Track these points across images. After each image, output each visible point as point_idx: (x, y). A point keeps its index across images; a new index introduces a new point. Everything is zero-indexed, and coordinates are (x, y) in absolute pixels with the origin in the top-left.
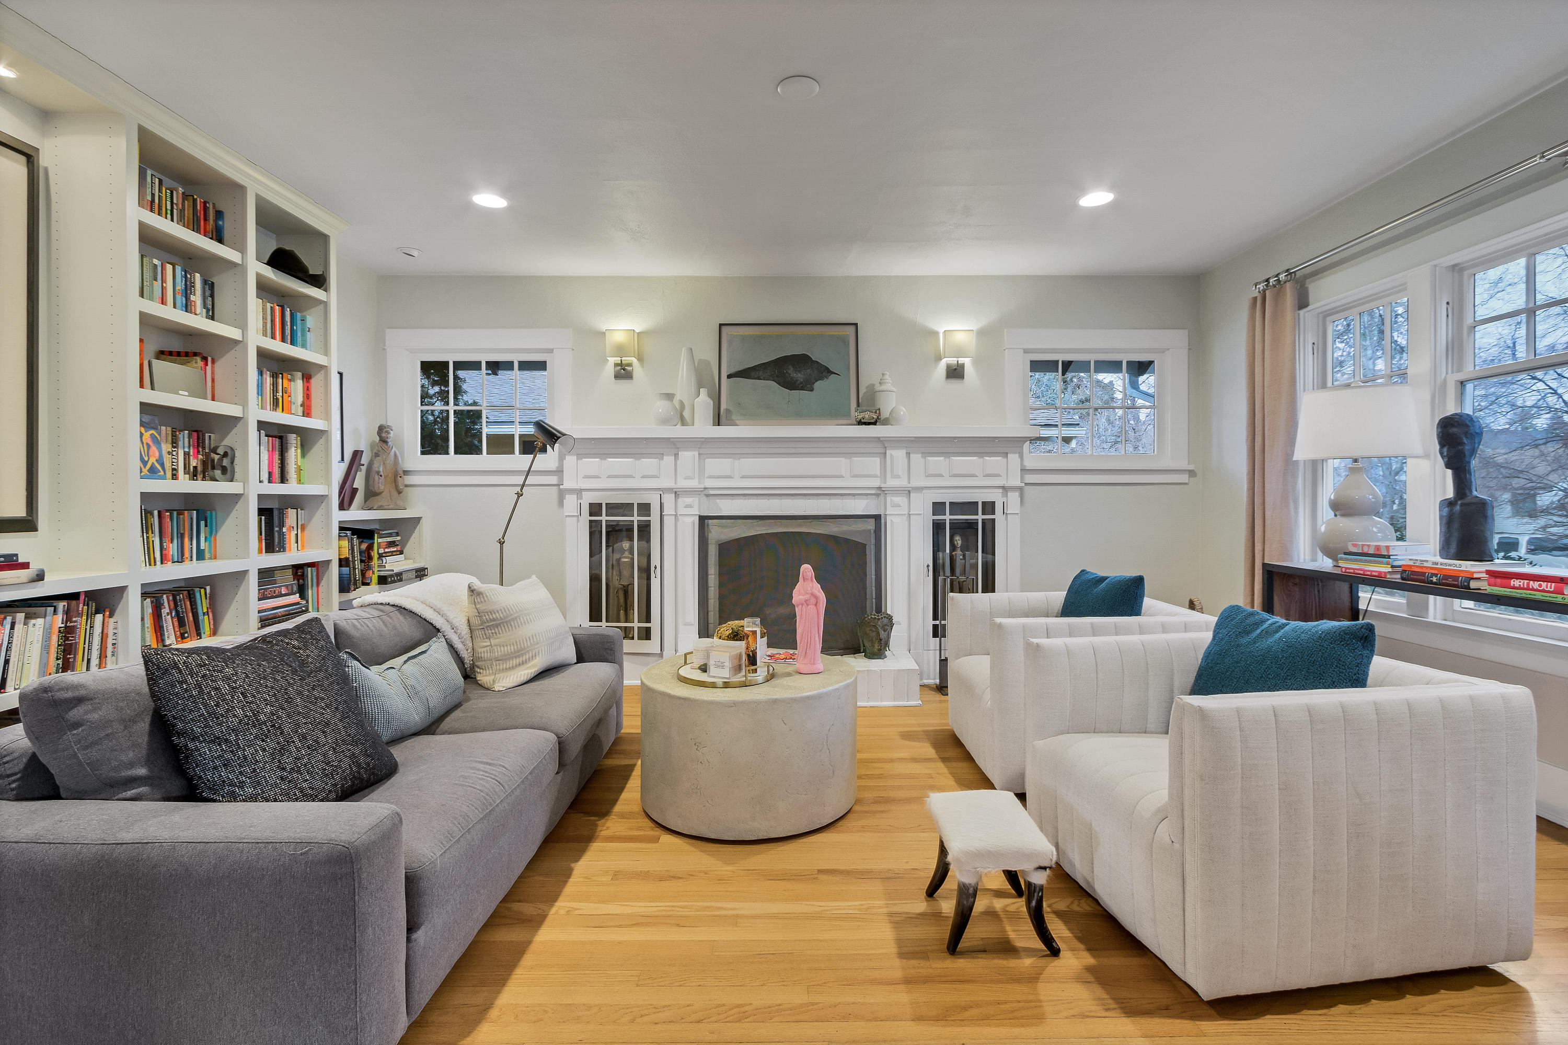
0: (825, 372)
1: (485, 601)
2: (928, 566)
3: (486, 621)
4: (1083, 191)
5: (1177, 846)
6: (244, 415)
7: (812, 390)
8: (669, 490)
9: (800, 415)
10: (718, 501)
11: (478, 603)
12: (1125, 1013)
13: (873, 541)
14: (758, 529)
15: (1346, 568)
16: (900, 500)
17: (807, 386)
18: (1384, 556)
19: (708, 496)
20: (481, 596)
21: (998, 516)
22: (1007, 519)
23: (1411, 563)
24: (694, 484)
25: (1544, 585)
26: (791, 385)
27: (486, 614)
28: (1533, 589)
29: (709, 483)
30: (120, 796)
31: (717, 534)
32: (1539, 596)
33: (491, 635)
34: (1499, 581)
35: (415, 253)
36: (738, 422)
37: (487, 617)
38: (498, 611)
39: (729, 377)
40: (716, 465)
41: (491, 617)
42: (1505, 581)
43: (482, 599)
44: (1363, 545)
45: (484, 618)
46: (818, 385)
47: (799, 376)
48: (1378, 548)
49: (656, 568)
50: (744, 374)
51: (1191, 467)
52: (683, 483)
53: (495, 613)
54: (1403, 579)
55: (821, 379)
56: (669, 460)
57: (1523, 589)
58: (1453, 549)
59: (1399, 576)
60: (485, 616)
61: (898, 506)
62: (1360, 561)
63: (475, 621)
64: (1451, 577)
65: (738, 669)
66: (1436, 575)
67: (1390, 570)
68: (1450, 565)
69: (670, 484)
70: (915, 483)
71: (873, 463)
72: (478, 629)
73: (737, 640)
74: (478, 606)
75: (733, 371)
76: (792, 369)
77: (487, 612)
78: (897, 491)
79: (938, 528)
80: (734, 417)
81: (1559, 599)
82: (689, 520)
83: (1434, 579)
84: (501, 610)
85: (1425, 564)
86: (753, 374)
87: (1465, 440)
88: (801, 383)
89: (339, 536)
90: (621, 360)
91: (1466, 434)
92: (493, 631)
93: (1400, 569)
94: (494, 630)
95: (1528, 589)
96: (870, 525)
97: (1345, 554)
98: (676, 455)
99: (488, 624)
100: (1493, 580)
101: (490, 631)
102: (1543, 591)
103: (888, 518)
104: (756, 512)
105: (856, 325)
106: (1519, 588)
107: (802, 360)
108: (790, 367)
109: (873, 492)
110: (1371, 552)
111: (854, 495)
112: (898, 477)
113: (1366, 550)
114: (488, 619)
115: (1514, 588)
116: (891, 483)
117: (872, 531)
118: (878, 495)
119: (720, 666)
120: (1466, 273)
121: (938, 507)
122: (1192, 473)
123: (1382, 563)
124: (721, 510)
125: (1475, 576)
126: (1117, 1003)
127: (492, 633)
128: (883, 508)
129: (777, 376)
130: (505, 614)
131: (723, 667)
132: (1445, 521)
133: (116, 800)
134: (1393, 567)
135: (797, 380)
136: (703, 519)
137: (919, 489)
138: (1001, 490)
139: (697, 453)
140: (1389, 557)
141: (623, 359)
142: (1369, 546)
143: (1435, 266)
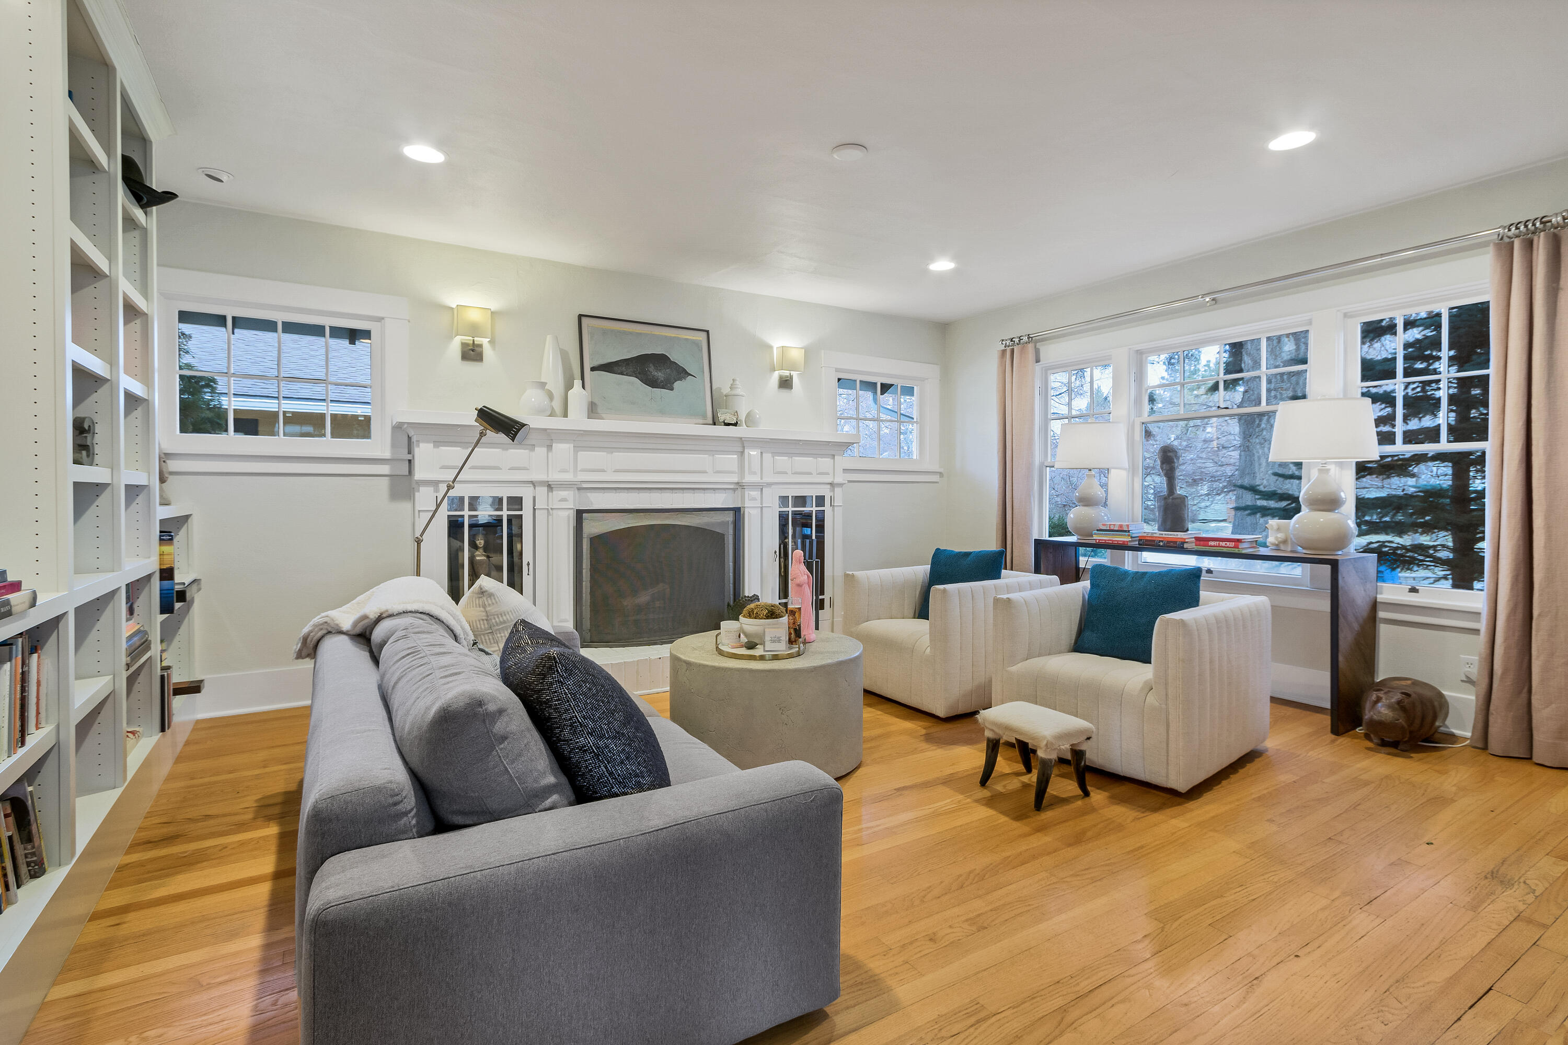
0: (682, 373)
1: (497, 603)
2: (775, 552)
3: (495, 624)
4: (932, 259)
5: (1164, 706)
6: (111, 377)
7: (672, 389)
8: (542, 483)
9: (663, 412)
10: (589, 494)
11: (489, 605)
12: (1153, 811)
13: (731, 531)
14: (630, 522)
15: (1099, 540)
16: (755, 494)
17: (667, 385)
18: (1125, 531)
19: (579, 489)
20: (492, 597)
21: (827, 508)
22: (833, 510)
23: (1145, 535)
24: (568, 477)
25: (1228, 543)
26: (653, 383)
27: (496, 617)
28: (1222, 547)
29: (582, 477)
30: (541, 807)
31: (593, 527)
32: (1225, 550)
33: (500, 638)
34: (1202, 543)
35: (224, 178)
36: (604, 416)
37: (497, 619)
38: (508, 613)
39: (593, 369)
40: (588, 458)
41: (501, 620)
42: (1206, 543)
43: (494, 601)
44: (1110, 525)
45: (493, 621)
46: (677, 385)
47: (660, 375)
48: (1121, 526)
49: (528, 564)
50: (608, 367)
51: (941, 470)
52: (555, 476)
53: (505, 615)
54: (1139, 544)
55: (680, 379)
56: (541, 451)
57: (1217, 546)
58: (1169, 524)
59: (1137, 543)
60: (495, 618)
61: (754, 499)
62: (1109, 534)
63: (483, 626)
64: (1172, 542)
65: (791, 642)
66: (1162, 541)
67: (1130, 539)
68: (1171, 535)
69: (542, 477)
70: (767, 479)
71: (730, 460)
72: (484, 635)
73: (774, 618)
74: (488, 609)
75: (596, 363)
76: (653, 367)
77: (497, 615)
78: (754, 486)
79: (783, 518)
80: (599, 410)
81: (1236, 551)
82: (565, 513)
83: (1161, 544)
84: (511, 611)
85: (1155, 535)
86: (616, 368)
87: (1175, 461)
88: (662, 382)
89: (160, 540)
90: (474, 340)
91: (1176, 456)
92: (502, 635)
93: (1138, 538)
94: (504, 633)
95: (1219, 546)
96: (729, 517)
97: (1097, 530)
98: (550, 447)
99: (497, 628)
100: (1198, 542)
101: (499, 635)
102: (1228, 547)
103: (747, 511)
104: (627, 506)
105: (708, 332)
106: (1214, 546)
107: (661, 360)
108: (651, 365)
109: (732, 487)
110: (1116, 528)
111: (714, 489)
112: (755, 473)
113: (1112, 528)
114: (498, 622)
115: (1211, 546)
116: (748, 479)
117: (730, 522)
118: (734, 490)
119: (777, 640)
120: (1144, 356)
121: (784, 500)
122: (941, 474)
123: (1125, 535)
124: (592, 503)
125: (1187, 540)
126: (1144, 808)
127: (502, 637)
128: (740, 502)
129: (639, 373)
130: (514, 615)
131: (779, 641)
132: (1162, 509)
133: (539, 812)
134: (1132, 537)
135: (658, 379)
136: (580, 514)
137: (769, 485)
138: (829, 486)
139: (572, 445)
140: (1129, 531)
141: (475, 339)
142: (1114, 525)
143: (1130, 349)
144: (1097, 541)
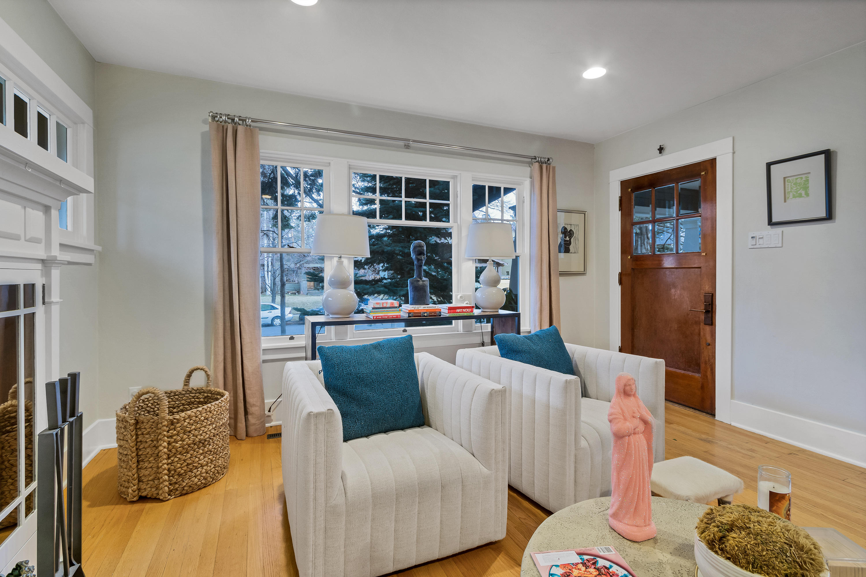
25: (467, 310)
32: (465, 314)
34: (452, 311)
62: (384, 311)
64: (433, 312)
66: (426, 312)
68: (431, 307)
81: (471, 314)
102: (467, 312)
106: (460, 312)
113: (385, 305)
115: (458, 313)
123: (396, 311)
144: (375, 317)
